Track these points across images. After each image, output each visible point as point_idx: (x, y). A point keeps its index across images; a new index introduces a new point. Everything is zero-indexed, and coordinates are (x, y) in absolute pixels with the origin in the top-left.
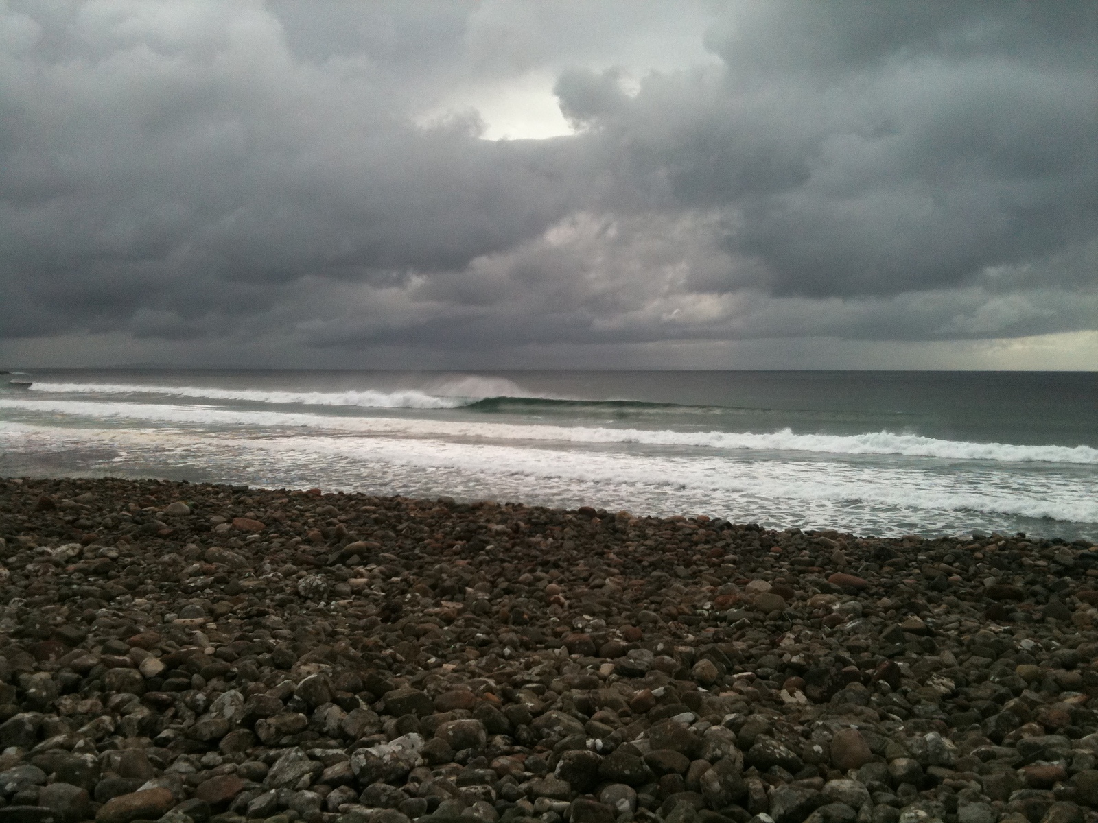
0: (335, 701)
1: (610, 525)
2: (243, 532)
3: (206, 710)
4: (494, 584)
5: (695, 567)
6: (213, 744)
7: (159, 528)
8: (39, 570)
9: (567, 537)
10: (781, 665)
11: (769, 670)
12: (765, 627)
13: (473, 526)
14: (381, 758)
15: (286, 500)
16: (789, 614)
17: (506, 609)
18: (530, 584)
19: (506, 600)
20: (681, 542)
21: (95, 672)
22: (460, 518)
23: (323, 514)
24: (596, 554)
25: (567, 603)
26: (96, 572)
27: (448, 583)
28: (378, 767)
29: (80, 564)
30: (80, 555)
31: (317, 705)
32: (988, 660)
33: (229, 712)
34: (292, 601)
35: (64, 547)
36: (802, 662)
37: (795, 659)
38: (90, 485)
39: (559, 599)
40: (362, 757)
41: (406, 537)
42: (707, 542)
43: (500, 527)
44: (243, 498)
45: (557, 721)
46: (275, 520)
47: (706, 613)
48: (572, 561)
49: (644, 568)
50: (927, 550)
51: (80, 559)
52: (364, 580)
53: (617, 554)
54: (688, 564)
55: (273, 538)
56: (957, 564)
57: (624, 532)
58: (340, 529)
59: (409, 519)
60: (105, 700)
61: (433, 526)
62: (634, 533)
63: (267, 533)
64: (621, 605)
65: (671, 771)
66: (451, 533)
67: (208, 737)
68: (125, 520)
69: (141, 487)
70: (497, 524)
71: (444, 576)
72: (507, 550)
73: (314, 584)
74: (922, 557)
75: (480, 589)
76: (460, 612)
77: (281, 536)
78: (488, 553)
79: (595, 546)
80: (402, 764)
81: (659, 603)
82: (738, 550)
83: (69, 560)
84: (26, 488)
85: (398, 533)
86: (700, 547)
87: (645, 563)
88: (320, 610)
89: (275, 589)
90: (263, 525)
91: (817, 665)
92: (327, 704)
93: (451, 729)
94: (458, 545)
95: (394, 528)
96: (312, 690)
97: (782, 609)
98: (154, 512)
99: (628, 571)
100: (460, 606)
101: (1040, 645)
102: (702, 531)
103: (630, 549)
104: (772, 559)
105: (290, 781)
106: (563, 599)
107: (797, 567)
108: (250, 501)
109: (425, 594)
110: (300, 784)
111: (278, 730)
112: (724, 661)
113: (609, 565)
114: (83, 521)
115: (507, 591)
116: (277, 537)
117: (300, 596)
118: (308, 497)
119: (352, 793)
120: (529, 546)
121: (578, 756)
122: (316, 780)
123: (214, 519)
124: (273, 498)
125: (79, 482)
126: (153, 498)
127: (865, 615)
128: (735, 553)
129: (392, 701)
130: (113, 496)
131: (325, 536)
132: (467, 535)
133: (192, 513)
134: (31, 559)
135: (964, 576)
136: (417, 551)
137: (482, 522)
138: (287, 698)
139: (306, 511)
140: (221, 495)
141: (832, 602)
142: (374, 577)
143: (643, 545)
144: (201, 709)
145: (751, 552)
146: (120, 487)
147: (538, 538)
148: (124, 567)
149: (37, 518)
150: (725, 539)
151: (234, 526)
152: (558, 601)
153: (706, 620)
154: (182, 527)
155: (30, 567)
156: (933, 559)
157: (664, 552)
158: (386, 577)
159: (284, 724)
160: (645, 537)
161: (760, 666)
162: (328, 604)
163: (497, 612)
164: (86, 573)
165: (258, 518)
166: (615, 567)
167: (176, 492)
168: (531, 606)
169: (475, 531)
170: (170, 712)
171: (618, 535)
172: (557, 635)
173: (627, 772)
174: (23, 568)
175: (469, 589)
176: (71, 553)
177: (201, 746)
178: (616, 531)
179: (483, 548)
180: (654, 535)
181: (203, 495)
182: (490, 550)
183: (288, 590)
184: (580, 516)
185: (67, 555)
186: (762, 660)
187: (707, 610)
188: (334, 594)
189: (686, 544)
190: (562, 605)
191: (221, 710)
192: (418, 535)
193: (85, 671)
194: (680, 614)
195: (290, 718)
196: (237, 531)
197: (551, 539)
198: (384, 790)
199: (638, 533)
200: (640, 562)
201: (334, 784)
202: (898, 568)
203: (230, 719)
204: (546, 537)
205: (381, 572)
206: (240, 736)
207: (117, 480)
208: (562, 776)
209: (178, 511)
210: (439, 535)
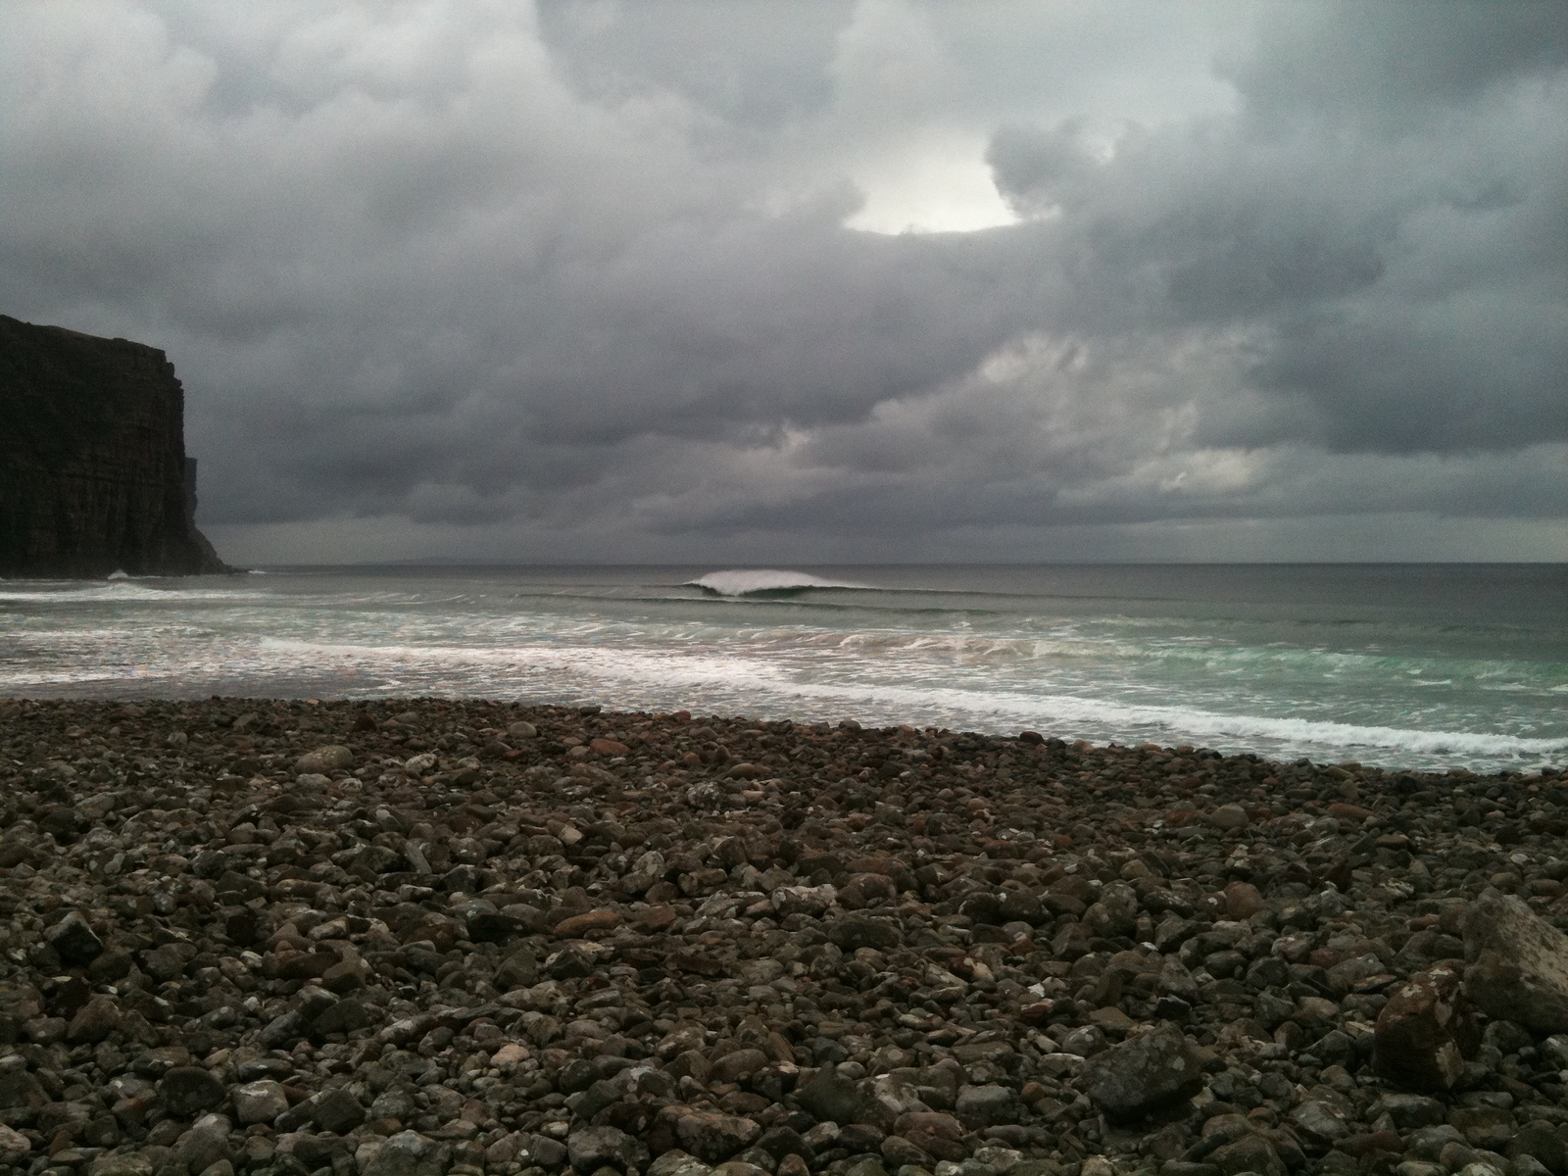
0: (751, 862)
1: (1059, 752)
2: (604, 756)
3: (629, 870)
4: (908, 799)
5: (1160, 797)
6: (639, 895)
7: (503, 750)
8: (394, 781)
9: (1002, 763)
10: (1224, 871)
11: (1210, 877)
12: (1221, 844)
13: (884, 751)
14: (799, 896)
15: (650, 722)
16: (1252, 831)
17: (923, 822)
18: (949, 800)
19: (922, 814)
20: (1148, 771)
21: (513, 841)
22: (867, 742)
23: (698, 736)
24: (1038, 783)
25: (992, 818)
26: (459, 784)
27: (855, 796)
28: (797, 903)
29: (438, 775)
30: (436, 767)
31: (735, 863)
32: (1464, 871)
33: (651, 869)
34: (682, 810)
35: (417, 758)
36: (1246, 867)
37: (1238, 864)
38: (403, 706)
39: (983, 813)
40: (782, 894)
41: (803, 763)
42: (1181, 772)
43: (918, 752)
44: (595, 721)
45: (966, 884)
46: (642, 742)
47: (1155, 832)
48: (1005, 789)
49: (1096, 798)
50: (1467, 782)
51: (436, 771)
52: (760, 792)
53: (1064, 783)
54: (1151, 795)
55: (642, 761)
56: (1503, 799)
57: (1076, 761)
58: (721, 752)
59: (805, 741)
60: (532, 861)
61: (834, 750)
62: (1089, 761)
63: (634, 756)
64: (1054, 821)
65: (1067, 911)
66: (857, 758)
67: (634, 890)
68: (462, 742)
69: (467, 709)
70: (915, 749)
71: (851, 791)
72: (926, 778)
73: (706, 792)
74: (1458, 790)
75: (892, 803)
76: (869, 823)
77: (651, 759)
78: (902, 780)
79: (1038, 774)
80: (817, 902)
81: (1101, 821)
82: (1221, 781)
83: (425, 772)
84: (324, 709)
85: (792, 758)
86: (1173, 777)
87: (1098, 793)
88: (714, 818)
89: (662, 799)
90: (627, 748)
91: (1263, 870)
92: (744, 864)
93: (863, 882)
94: (867, 770)
95: (787, 753)
96: (729, 850)
97: (1244, 826)
98: (493, 734)
99: (1076, 801)
100: (869, 817)
101: (1534, 860)
102: (1178, 760)
103: (1082, 778)
104: (1263, 792)
105: (718, 913)
106: (987, 815)
107: (1293, 800)
108: (605, 724)
109: (829, 807)
110: (727, 914)
111: (700, 883)
112: (1160, 866)
113: (1052, 794)
114: (414, 741)
115: (923, 806)
116: (646, 760)
117: (691, 807)
118: (675, 721)
119: (774, 924)
120: (955, 773)
121: (980, 897)
122: (739, 914)
123: (568, 740)
124: (632, 722)
125: (388, 703)
126: (484, 720)
127: (1343, 833)
128: (1216, 784)
129: (807, 861)
130: (434, 719)
131: (704, 759)
132: (877, 762)
133: (539, 734)
134: (382, 771)
135: (1509, 813)
136: (816, 777)
137: (896, 747)
138: (705, 858)
139: (676, 734)
140: (568, 718)
141: (1307, 821)
142: (771, 790)
143: (1098, 775)
144: (623, 870)
145: (1237, 783)
146: (440, 709)
147: (966, 766)
148: (488, 779)
149: (359, 738)
150: (1205, 769)
151: (593, 749)
152: (981, 816)
153: (1155, 838)
154: (531, 750)
155: (383, 778)
156: (1473, 793)
157: (1125, 782)
158: (784, 791)
159: (705, 877)
160: (1103, 766)
161: (1201, 873)
162: (722, 813)
163: (911, 825)
164: (448, 784)
165: (620, 740)
166: (1060, 796)
167: (512, 714)
168: (950, 820)
169: (887, 757)
170: (595, 872)
171: (1067, 764)
172: (980, 845)
173: (1026, 912)
174: (376, 778)
175: (879, 803)
176: (426, 764)
177: (628, 897)
178: (1064, 758)
179: (896, 775)
180: (1113, 764)
181: (545, 717)
182: (905, 777)
183: (676, 800)
184: (1022, 744)
185: (423, 767)
186: (1203, 868)
187: (1157, 829)
188: (728, 805)
189: (1154, 773)
190: (986, 820)
191: (643, 869)
192: (816, 761)
193: (506, 840)
194: (1123, 830)
195: (710, 872)
196: (596, 755)
197: (981, 767)
198: (803, 919)
199: (1094, 761)
200: (1091, 791)
201: (756, 917)
202: (1425, 803)
203: (653, 875)
204: (976, 765)
205: (778, 784)
206: (665, 888)
207: (436, 700)
208: (965, 913)
209: (521, 732)
210: (843, 761)
